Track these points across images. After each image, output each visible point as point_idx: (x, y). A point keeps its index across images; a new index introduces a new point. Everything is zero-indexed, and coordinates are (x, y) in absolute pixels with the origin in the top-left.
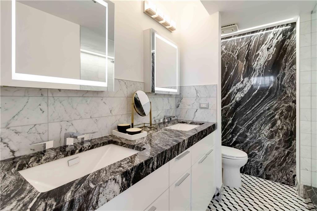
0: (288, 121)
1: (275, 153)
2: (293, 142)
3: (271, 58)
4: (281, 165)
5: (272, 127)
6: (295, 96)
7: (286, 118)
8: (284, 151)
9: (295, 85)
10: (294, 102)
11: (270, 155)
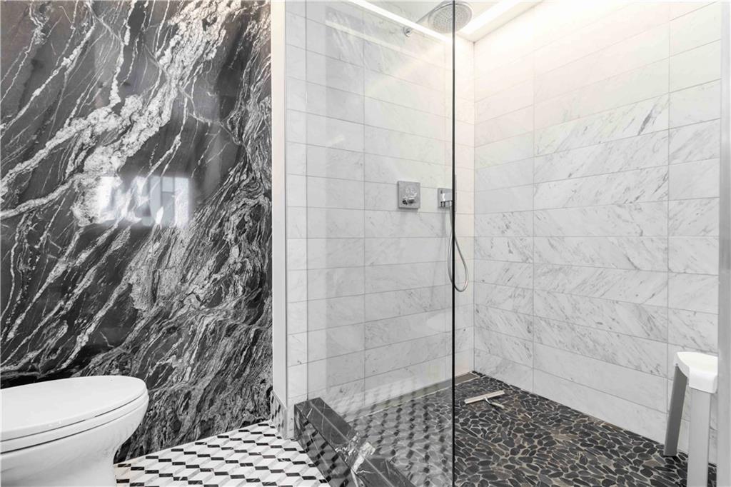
0: (254, 246)
1: (227, 345)
3: (212, 55)
4: (239, 375)
5: (217, 270)
6: (269, 179)
7: (250, 239)
8: (247, 331)
9: (268, 148)
10: (268, 194)
11: (211, 356)
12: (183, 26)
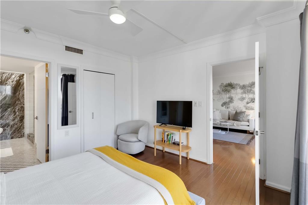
0: (21, 112)
1: (16, 126)
2: (23, 120)
3: (13, 86)
4: (18, 131)
5: (14, 116)
6: (24, 102)
7: (20, 111)
8: (20, 124)
9: (24, 98)
10: (24, 104)
11: (13, 128)
12: (8, 83)
